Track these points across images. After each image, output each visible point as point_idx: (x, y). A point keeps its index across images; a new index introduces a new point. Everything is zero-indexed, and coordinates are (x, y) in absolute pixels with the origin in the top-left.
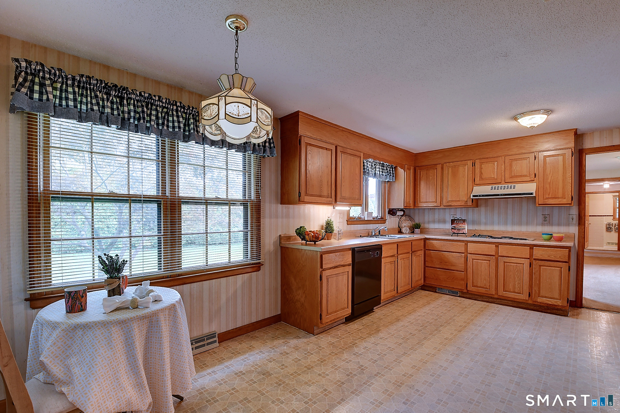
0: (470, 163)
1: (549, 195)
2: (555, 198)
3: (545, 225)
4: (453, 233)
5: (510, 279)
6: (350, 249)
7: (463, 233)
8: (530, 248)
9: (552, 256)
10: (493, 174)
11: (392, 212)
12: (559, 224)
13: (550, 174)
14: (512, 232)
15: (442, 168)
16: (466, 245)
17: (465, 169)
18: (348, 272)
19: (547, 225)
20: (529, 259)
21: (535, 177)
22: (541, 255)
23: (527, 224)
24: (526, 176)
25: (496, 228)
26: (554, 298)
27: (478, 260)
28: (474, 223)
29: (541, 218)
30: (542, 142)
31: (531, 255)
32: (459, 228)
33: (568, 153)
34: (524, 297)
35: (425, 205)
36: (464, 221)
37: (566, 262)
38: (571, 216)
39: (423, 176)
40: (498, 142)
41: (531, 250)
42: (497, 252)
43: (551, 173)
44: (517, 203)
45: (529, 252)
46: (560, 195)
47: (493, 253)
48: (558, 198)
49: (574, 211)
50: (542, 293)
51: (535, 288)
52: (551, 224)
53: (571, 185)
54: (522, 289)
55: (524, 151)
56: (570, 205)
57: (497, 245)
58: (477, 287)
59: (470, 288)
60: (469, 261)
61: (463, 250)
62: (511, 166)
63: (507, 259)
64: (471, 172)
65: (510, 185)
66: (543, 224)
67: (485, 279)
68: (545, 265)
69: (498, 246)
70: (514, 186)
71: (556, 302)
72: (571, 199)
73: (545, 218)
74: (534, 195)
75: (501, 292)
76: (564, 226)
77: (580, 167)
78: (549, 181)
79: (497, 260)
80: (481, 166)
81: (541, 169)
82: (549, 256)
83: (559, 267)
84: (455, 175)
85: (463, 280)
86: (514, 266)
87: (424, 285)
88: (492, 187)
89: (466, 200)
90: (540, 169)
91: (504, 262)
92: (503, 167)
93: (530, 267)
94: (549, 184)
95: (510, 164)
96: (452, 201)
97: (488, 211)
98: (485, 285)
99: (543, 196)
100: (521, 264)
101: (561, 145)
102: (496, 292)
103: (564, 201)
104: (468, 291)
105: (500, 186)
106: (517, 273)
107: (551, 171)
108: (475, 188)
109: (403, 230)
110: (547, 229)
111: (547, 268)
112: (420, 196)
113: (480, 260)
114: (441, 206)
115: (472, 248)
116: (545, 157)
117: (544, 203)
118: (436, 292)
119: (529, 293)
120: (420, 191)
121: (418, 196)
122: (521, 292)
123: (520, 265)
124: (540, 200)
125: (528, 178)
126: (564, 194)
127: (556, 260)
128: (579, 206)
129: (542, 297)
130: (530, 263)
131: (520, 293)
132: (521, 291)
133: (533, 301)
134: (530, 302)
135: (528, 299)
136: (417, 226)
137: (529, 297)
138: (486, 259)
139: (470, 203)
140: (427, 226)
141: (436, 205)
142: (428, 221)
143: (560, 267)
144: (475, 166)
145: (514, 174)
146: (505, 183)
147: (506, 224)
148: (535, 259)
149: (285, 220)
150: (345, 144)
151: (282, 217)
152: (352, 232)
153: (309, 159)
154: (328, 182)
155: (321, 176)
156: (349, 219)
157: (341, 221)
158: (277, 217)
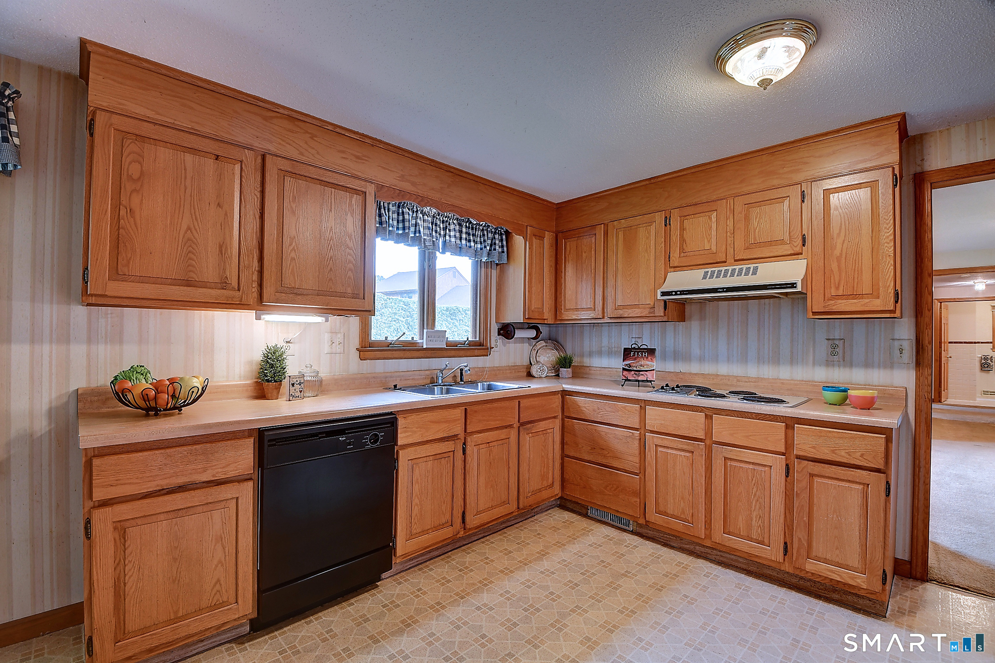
0: (659, 218)
1: (837, 288)
2: (854, 296)
3: (833, 365)
4: (626, 380)
5: (740, 504)
6: (250, 433)
7: (647, 381)
8: (787, 427)
9: (843, 453)
10: (709, 241)
11: (507, 331)
12: (868, 364)
13: (839, 234)
14: (758, 379)
15: (606, 234)
16: (643, 409)
17: (649, 233)
18: (237, 498)
19: (839, 366)
20: (783, 454)
21: (804, 245)
22: (814, 447)
23: (793, 361)
24: (782, 242)
25: (723, 369)
26: (847, 567)
27: (668, 448)
28: (677, 356)
29: (823, 348)
30: (820, 157)
31: (789, 443)
32: (638, 369)
33: (885, 179)
34: (772, 553)
35: (574, 316)
36: (652, 352)
37: (878, 471)
38: (897, 343)
39: (570, 252)
40: (720, 164)
41: (790, 432)
42: (709, 431)
43: (843, 234)
44: (769, 311)
45: (783, 437)
46: (867, 289)
47: (701, 435)
48: (861, 296)
49: (905, 330)
50: (819, 548)
51: (800, 534)
52: (848, 362)
53: (892, 262)
54: (766, 530)
55: (776, 182)
56: (892, 315)
57: (710, 414)
58: (665, 514)
59: (653, 517)
60: (649, 451)
61: (635, 422)
62: (747, 218)
63: (731, 451)
64: (663, 240)
65: (745, 267)
66: (829, 364)
67: (682, 498)
68: (824, 474)
69: (711, 417)
70: (756, 269)
71: (853, 578)
72: (892, 300)
73: (834, 347)
74: (799, 289)
75: (719, 536)
76: (879, 367)
77: (918, 220)
78: (837, 252)
79: (709, 450)
80: (682, 223)
81: (818, 223)
82: (833, 452)
83: (860, 483)
84: (630, 245)
85: (636, 494)
86: (747, 469)
87: (561, 498)
88: (706, 273)
89: (652, 304)
90: (815, 223)
91: (726, 458)
92: (730, 223)
93: (787, 476)
94: (839, 260)
95: (746, 215)
96: (624, 307)
97: (707, 332)
98: (683, 512)
99: (822, 291)
100: (765, 466)
101: (864, 161)
102: (708, 532)
103: (877, 304)
104: (647, 522)
105: (723, 269)
106: (755, 490)
107: (843, 226)
108: (672, 276)
109: (534, 371)
110: (839, 375)
111: (830, 482)
112: (565, 297)
113: (672, 448)
114: (603, 318)
115: (654, 417)
116: (827, 192)
117: (826, 310)
118: (586, 516)
119: (785, 543)
120: (565, 287)
121: (561, 297)
122: (766, 541)
123: (763, 469)
124: (816, 303)
125: (787, 247)
126: (875, 286)
127: (852, 462)
128: (917, 317)
129: (818, 559)
130: (787, 465)
131: (762, 543)
132: (766, 536)
133: (794, 567)
134: (787, 567)
135: (782, 561)
136: (565, 362)
137: (785, 555)
138: (685, 447)
139: (659, 311)
140: (587, 361)
141: (595, 317)
142: (590, 352)
143: (864, 484)
144: (670, 225)
145: (755, 239)
146: (736, 261)
147: (744, 359)
148: (798, 457)
149: (101, 348)
150: (301, 154)
151: (89, 341)
152: (374, 377)
153: (130, 178)
154: (221, 247)
155: (189, 228)
156: (365, 345)
157: (338, 351)
158: (68, 341)
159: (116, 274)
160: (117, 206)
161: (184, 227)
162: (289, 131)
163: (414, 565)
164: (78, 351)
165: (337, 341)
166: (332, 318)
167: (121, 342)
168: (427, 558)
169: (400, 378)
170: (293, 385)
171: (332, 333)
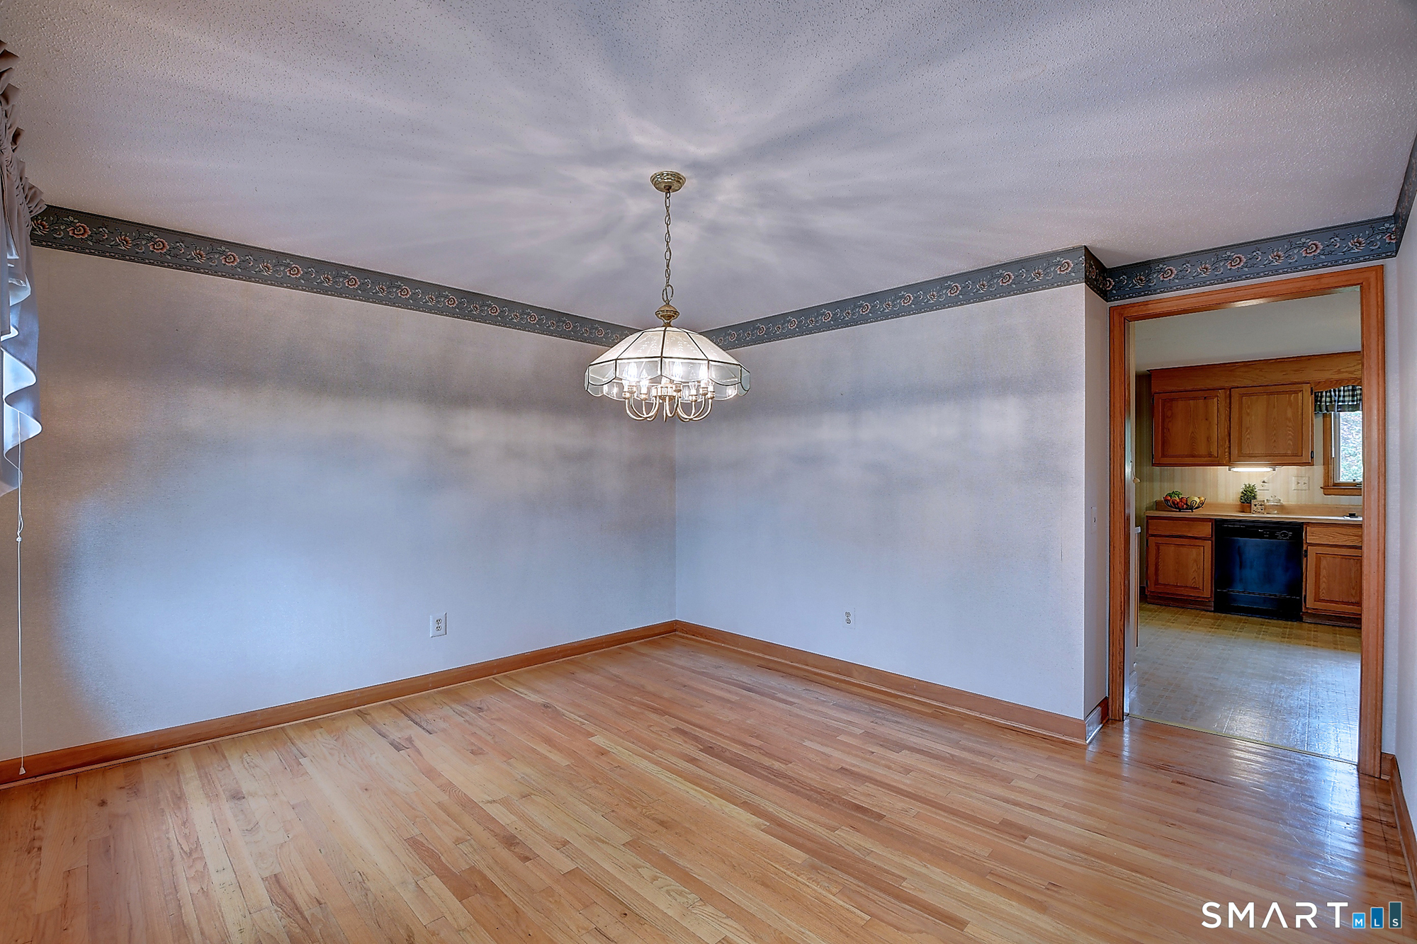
149: (1166, 484)
150: (1254, 381)
151: (1161, 481)
153: (1167, 417)
154: (1208, 438)
155: (1192, 432)
156: (1326, 485)
157: (1304, 488)
158: (1153, 481)
159: (1164, 456)
160: (1163, 428)
161: (1190, 432)
162: (1246, 372)
164: (1157, 485)
165: (1302, 482)
166: (1278, 468)
167: (1174, 481)
170: (1255, 505)
171: (1298, 477)
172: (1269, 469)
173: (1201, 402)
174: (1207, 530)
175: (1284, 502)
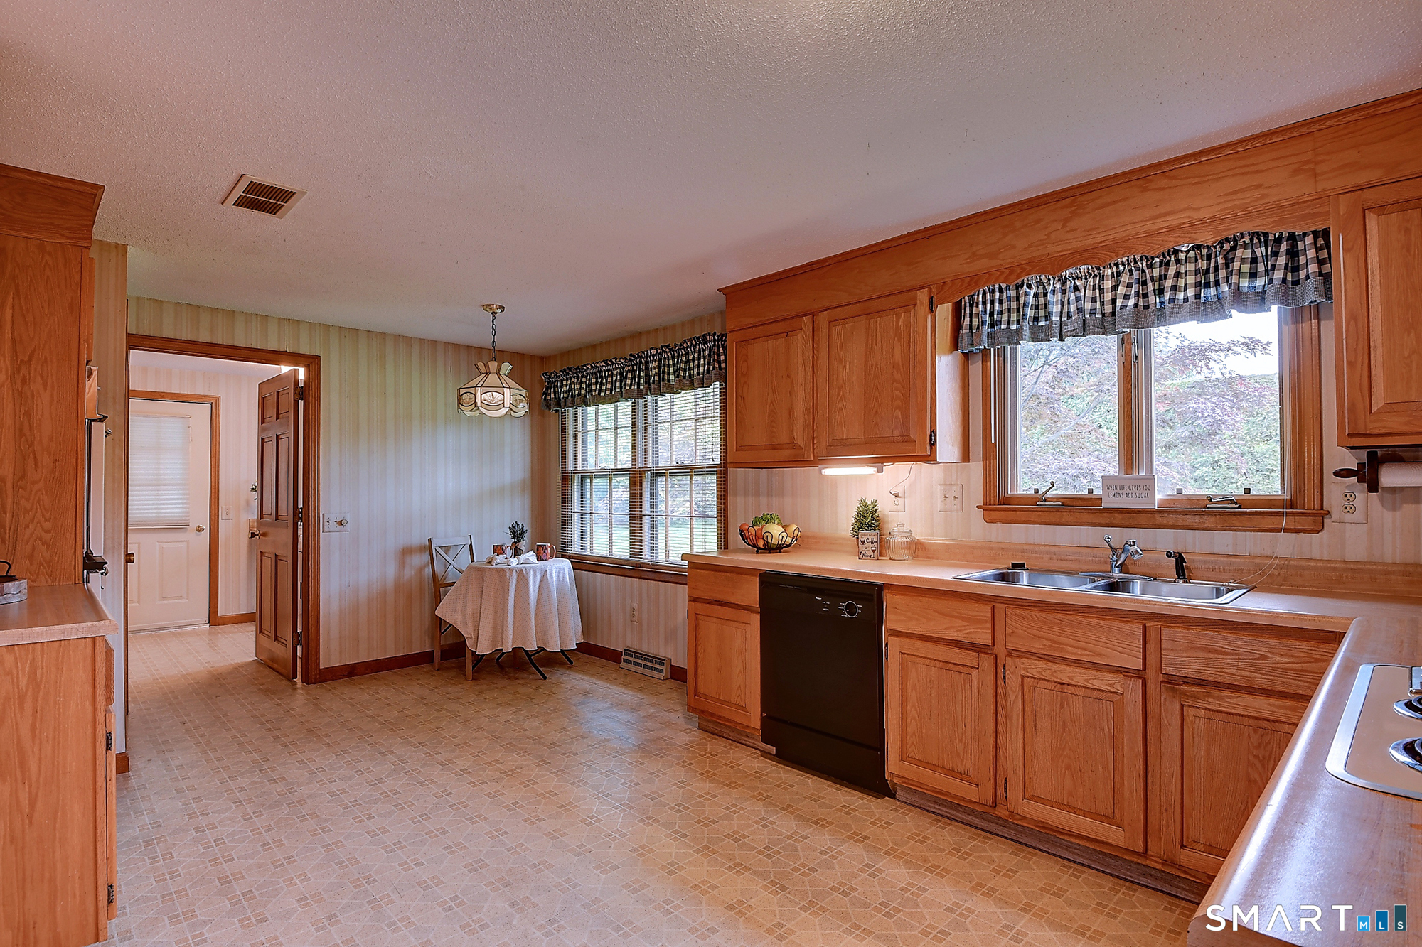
152: (1002, 548)
154: (790, 412)
156: (990, 501)
157: (954, 508)
163: (941, 813)
165: (951, 496)
168: (963, 819)
169: (1048, 556)
170: (863, 542)
171: (945, 484)
172: (869, 470)
173: (781, 341)
174: (750, 593)
175: (924, 539)
